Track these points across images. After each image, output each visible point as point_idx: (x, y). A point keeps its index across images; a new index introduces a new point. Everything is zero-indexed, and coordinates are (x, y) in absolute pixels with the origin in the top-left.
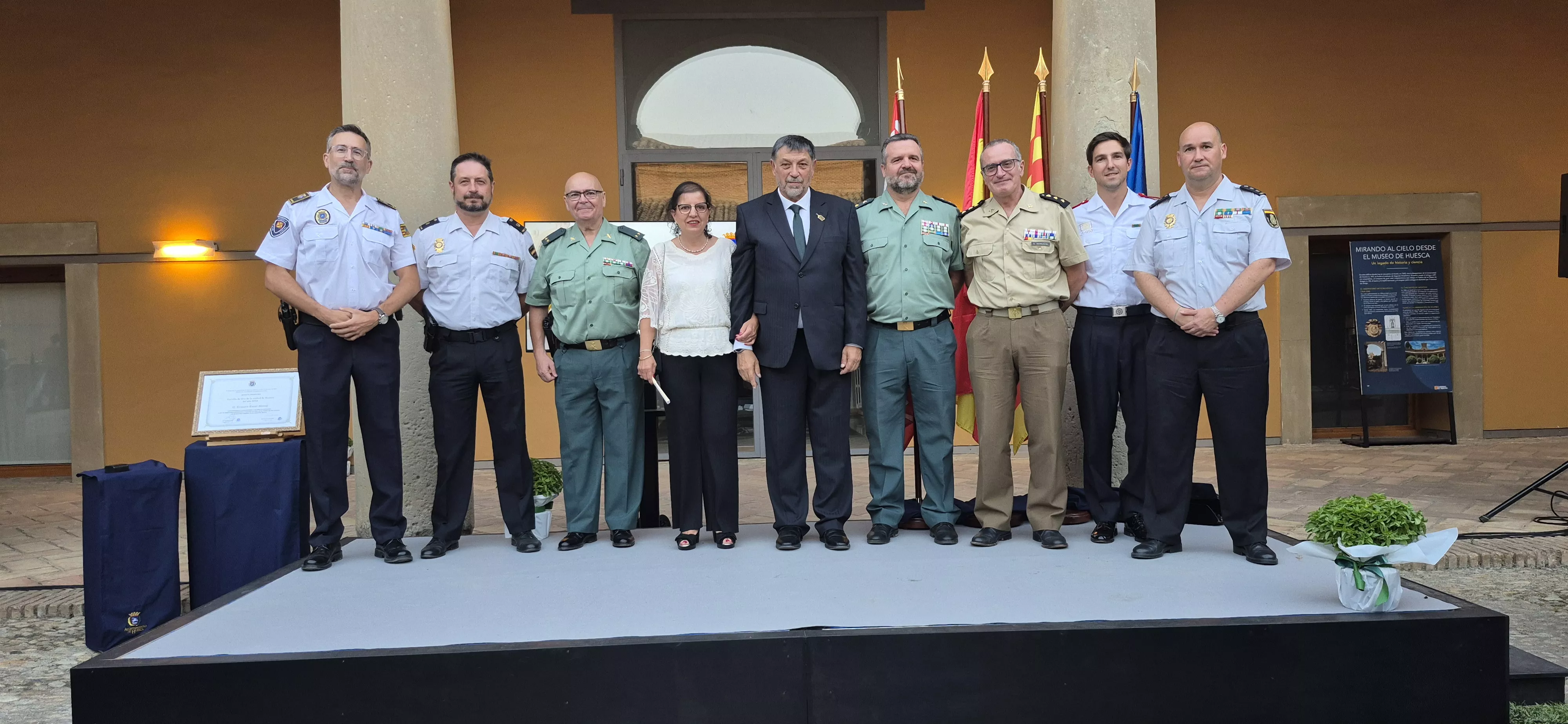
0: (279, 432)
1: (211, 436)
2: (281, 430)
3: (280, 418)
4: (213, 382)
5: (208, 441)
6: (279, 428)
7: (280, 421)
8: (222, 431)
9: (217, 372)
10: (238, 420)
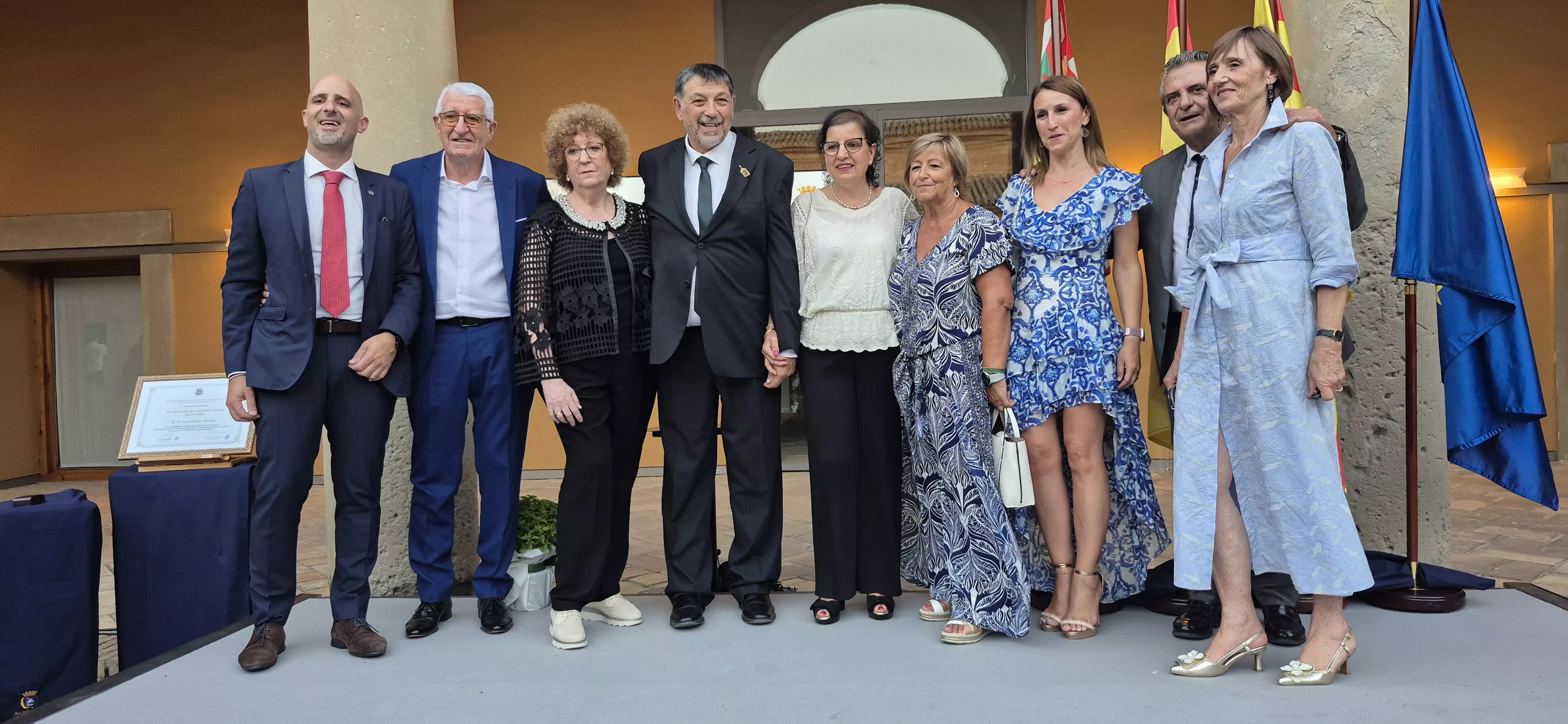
0: (224, 455)
1: (141, 460)
2: (226, 452)
3: (227, 437)
4: (153, 389)
5: (138, 466)
6: (225, 450)
7: (228, 440)
8: (155, 453)
9: (159, 377)
10: (177, 438)
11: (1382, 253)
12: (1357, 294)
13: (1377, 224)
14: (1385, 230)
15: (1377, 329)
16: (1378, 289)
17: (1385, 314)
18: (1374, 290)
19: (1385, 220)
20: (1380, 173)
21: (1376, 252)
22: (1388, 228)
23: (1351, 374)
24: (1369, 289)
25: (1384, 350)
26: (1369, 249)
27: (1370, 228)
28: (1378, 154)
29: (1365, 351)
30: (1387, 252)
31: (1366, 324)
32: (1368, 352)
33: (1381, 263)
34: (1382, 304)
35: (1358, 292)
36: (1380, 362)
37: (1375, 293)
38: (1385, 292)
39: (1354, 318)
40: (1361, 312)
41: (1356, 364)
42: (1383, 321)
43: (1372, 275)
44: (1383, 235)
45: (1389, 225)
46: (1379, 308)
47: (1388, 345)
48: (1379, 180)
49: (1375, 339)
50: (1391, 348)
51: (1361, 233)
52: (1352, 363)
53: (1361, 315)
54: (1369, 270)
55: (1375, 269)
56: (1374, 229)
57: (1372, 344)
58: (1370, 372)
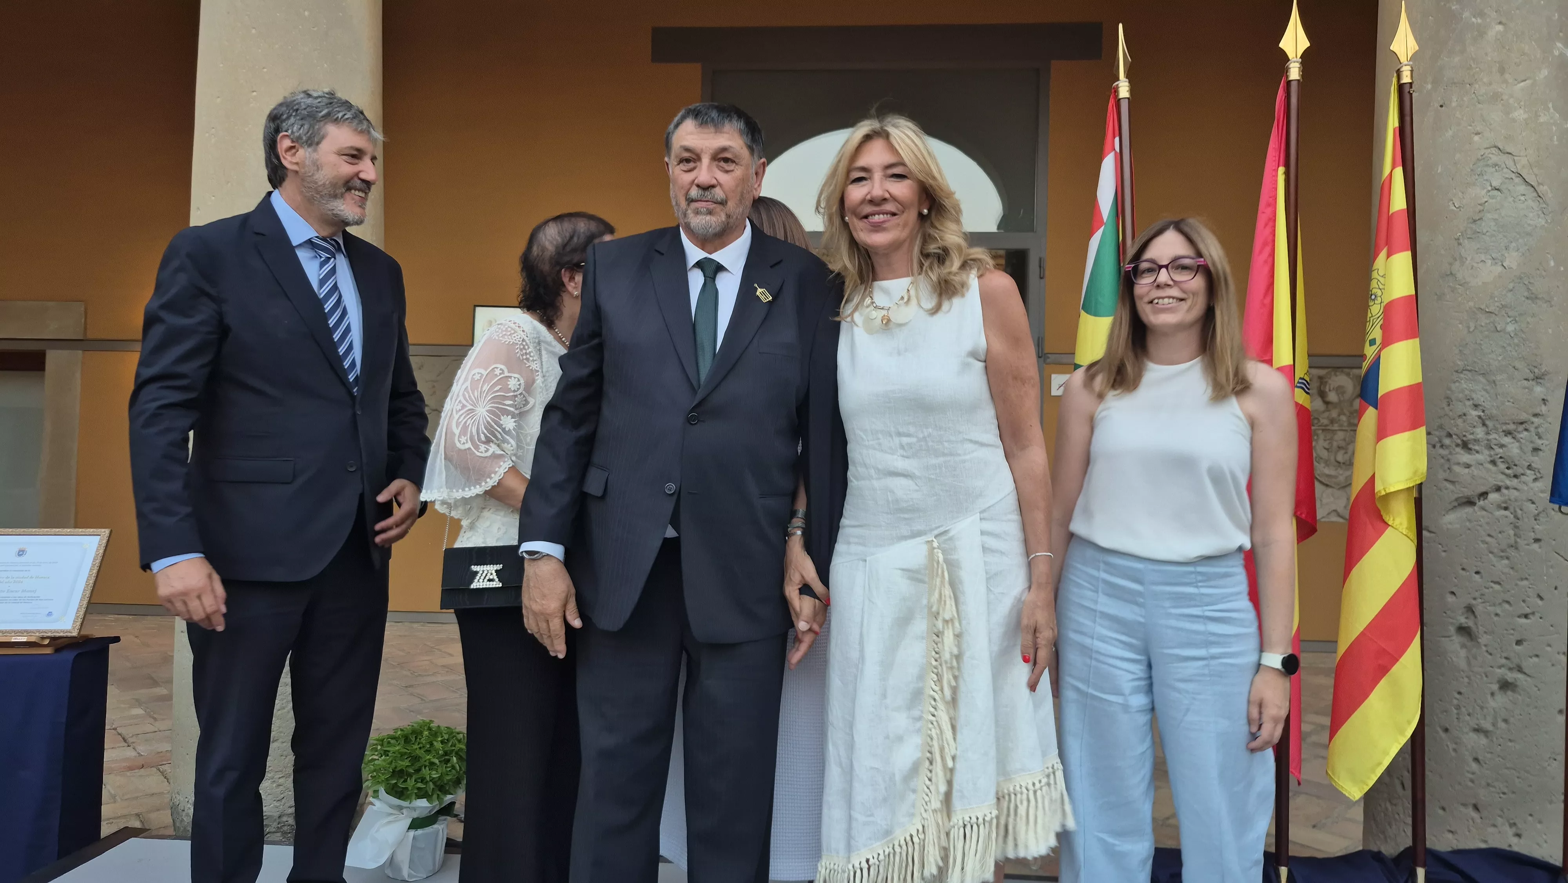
0: (43, 638)
3: (50, 614)
6: (45, 631)
11: (1517, 463)
12: (1484, 513)
13: (1511, 427)
14: (1521, 436)
15: (1508, 558)
16: (1512, 509)
17: (1518, 540)
18: (1506, 509)
19: (1522, 423)
20: (1517, 364)
21: (1510, 461)
22: (1525, 433)
23: (1473, 612)
24: (1499, 507)
25: (1516, 585)
26: (1501, 458)
27: (1503, 431)
28: (1516, 341)
29: (1492, 585)
30: (1524, 462)
31: (1495, 551)
32: (1497, 587)
33: (1516, 476)
34: (1516, 527)
35: (1485, 510)
36: (1511, 600)
37: (1507, 513)
38: (1519, 512)
39: (1480, 543)
40: (1489, 535)
41: (1480, 600)
42: (1517, 548)
43: (1504, 491)
44: (1518, 441)
45: (1526, 430)
46: (1512, 532)
47: (1522, 579)
48: (1516, 373)
49: (1507, 570)
50: (1525, 583)
51: (1491, 437)
52: (1475, 599)
53: (1488, 539)
54: (1500, 484)
55: (1508, 482)
56: (1508, 433)
57: (1503, 577)
58: (1499, 612)
